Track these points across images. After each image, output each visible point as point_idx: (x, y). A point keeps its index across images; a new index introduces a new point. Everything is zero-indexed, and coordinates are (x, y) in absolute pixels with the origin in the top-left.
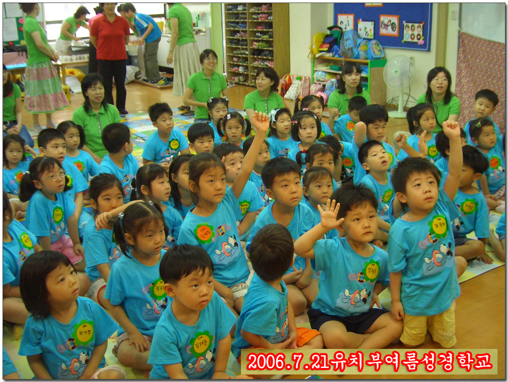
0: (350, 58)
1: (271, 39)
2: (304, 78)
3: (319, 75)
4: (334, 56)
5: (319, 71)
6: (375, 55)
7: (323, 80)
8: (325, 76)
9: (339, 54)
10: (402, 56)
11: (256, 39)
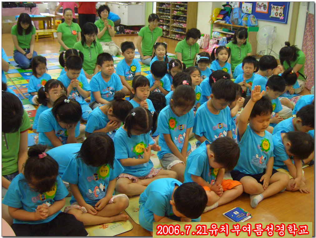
0: (236, 25)
1: (186, 10)
2: (205, 35)
3: (215, 34)
4: (226, 23)
5: (216, 31)
6: (252, 24)
7: (217, 37)
8: (219, 35)
9: (229, 22)
10: (269, 25)
11: (176, 9)
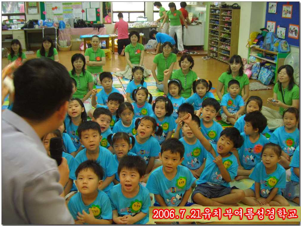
0: (269, 50)
1: (230, 33)
3: (252, 59)
4: (260, 48)
5: (252, 56)
7: (253, 62)
8: (255, 60)
9: (262, 47)
11: (223, 31)
